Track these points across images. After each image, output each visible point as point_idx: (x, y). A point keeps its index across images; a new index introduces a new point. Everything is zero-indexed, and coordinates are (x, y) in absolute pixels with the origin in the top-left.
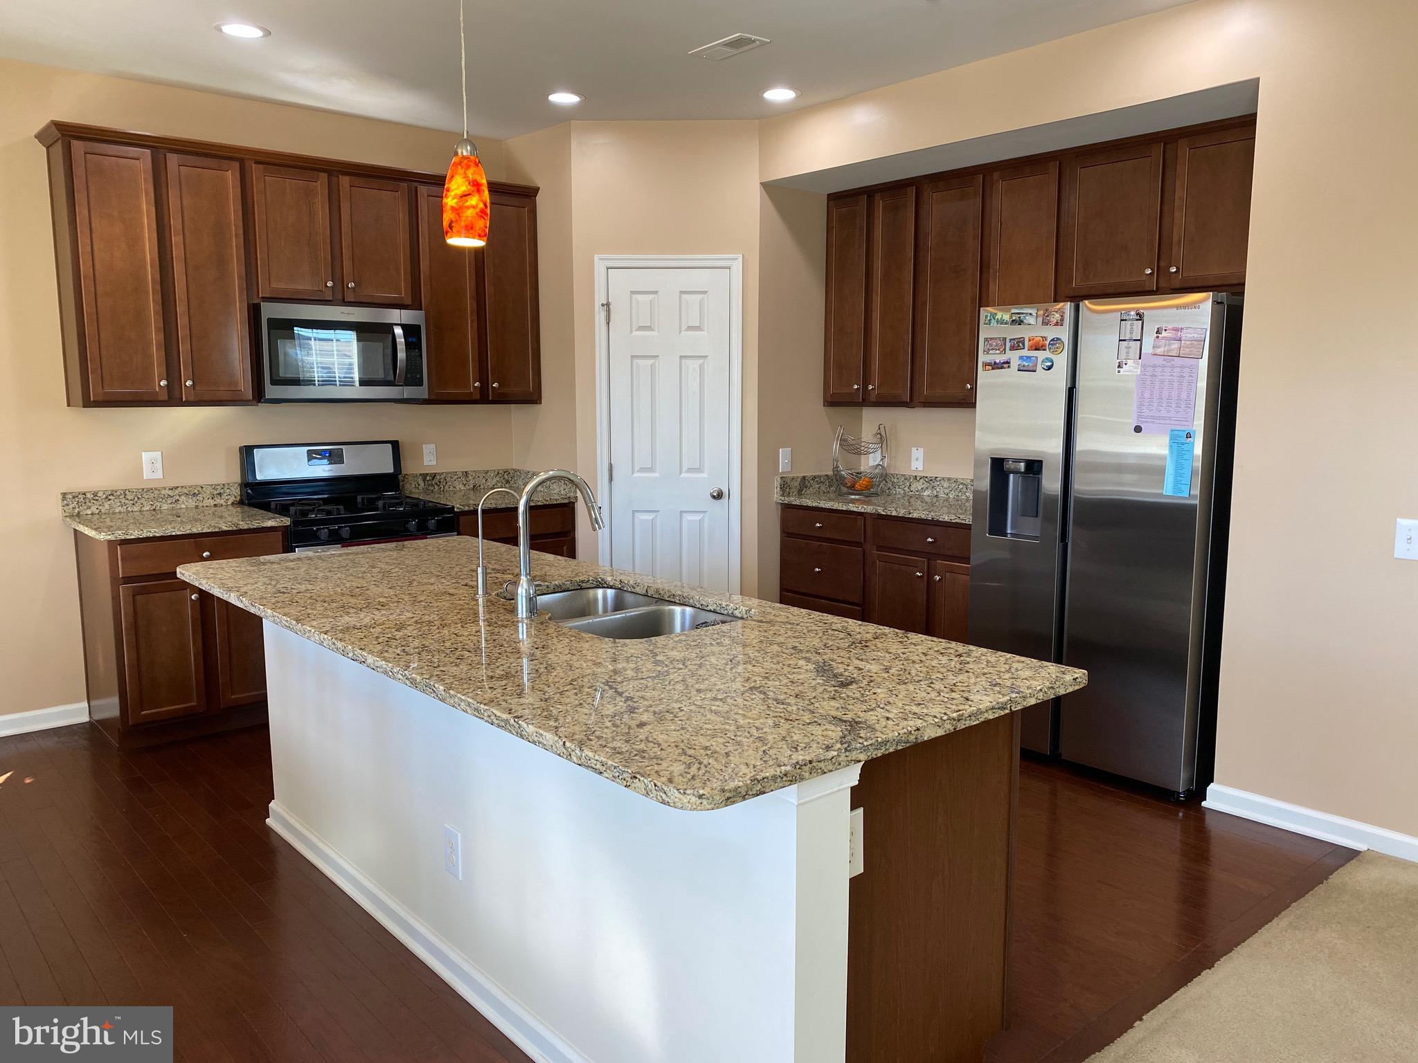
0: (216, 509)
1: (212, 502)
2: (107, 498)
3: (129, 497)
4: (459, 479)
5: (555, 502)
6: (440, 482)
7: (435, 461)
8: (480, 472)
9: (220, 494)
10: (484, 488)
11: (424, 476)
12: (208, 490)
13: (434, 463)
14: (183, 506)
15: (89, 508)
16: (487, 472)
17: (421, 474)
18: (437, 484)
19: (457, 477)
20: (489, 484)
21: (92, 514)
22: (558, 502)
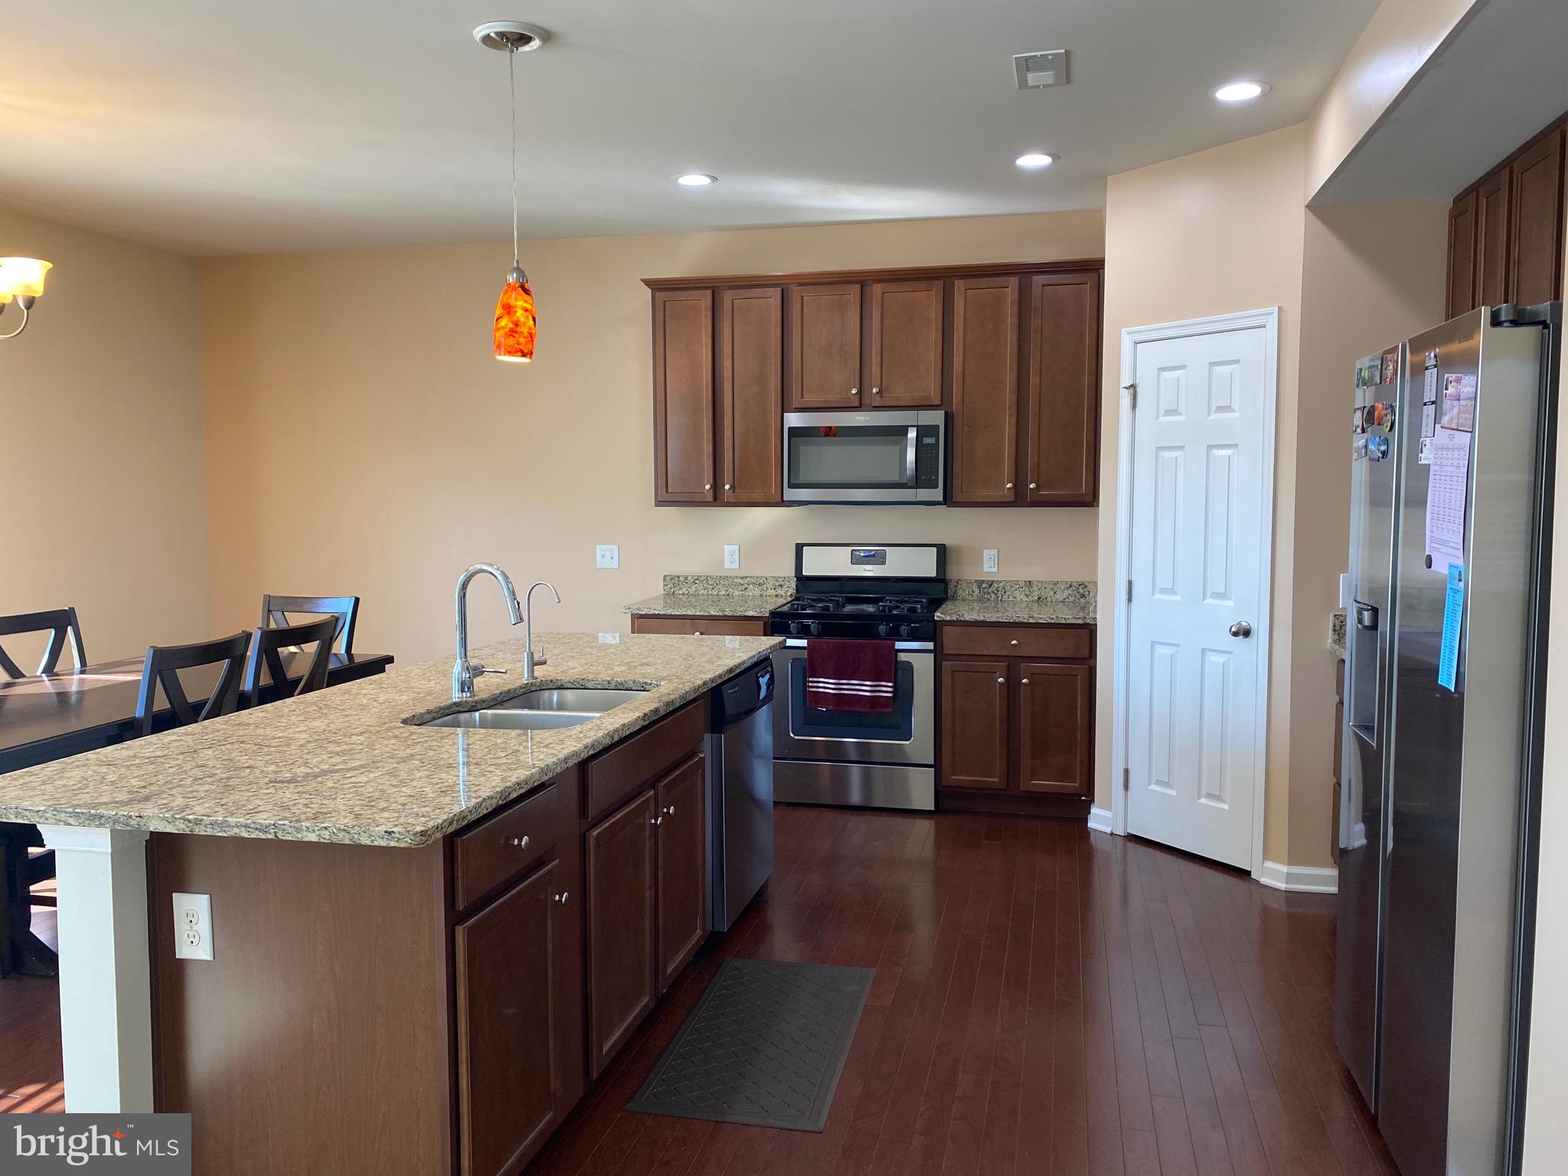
0: (777, 599)
1: (774, 592)
2: (694, 581)
3: (710, 582)
4: (1021, 589)
5: (1064, 622)
6: (998, 591)
7: (996, 568)
8: (1046, 582)
9: (781, 586)
10: (1051, 602)
11: (980, 583)
12: (771, 583)
13: (995, 570)
14: (751, 594)
15: (681, 589)
16: (1056, 583)
17: (976, 581)
18: (994, 592)
19: (1018, 586)
20: (1058, 596)
21: (683, 594)
22: (1068, 622)
